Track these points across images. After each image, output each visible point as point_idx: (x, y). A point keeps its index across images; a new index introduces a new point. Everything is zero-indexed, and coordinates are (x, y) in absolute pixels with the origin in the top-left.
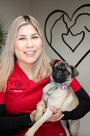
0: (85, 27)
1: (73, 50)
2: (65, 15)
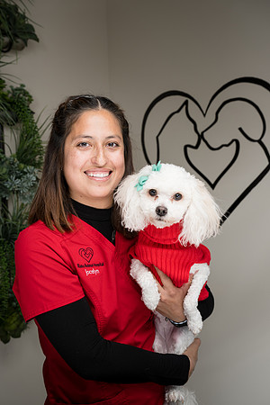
0: (240, 129)
1: (213, 183)
2: (190, 101)
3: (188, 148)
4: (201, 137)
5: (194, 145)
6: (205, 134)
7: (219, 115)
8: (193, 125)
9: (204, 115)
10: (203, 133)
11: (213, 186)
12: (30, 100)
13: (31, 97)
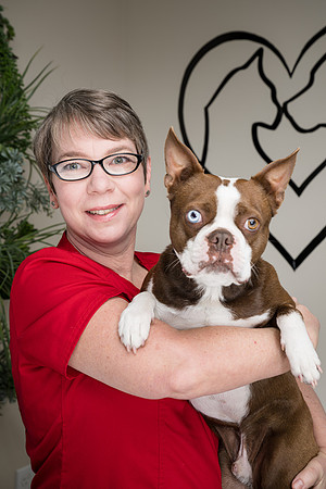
1: (299, 185)
2: (267, 51)
3: (259, 129)
4: (282, 110)
5: (270, 123)
6: (289, 105)
7: (317, 75)
8: (269, 91)
9: (291, 75)
10: (286, 104)
11: (299, 191)
12: (11, 35)
13: (10, 29)
